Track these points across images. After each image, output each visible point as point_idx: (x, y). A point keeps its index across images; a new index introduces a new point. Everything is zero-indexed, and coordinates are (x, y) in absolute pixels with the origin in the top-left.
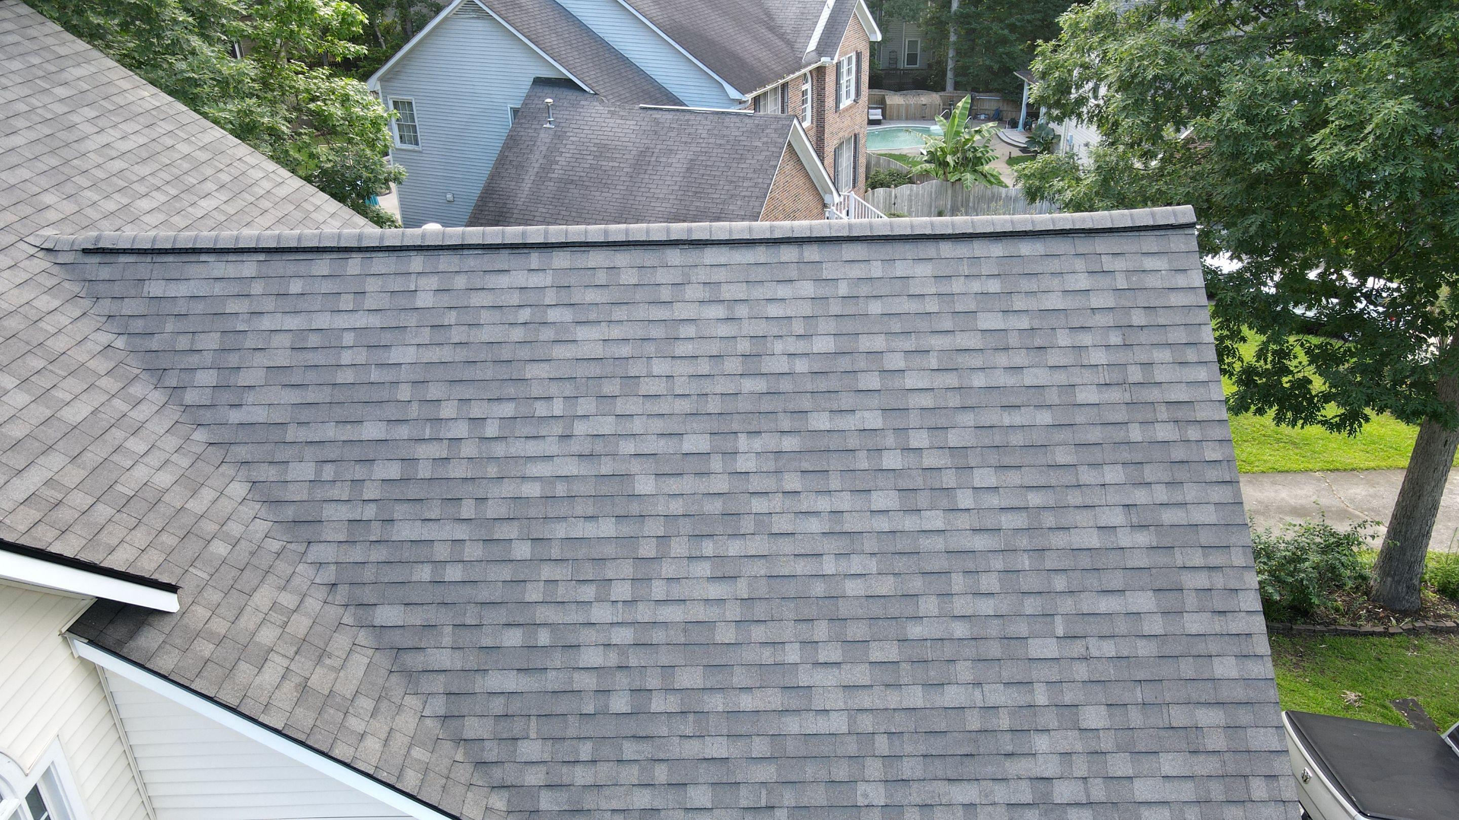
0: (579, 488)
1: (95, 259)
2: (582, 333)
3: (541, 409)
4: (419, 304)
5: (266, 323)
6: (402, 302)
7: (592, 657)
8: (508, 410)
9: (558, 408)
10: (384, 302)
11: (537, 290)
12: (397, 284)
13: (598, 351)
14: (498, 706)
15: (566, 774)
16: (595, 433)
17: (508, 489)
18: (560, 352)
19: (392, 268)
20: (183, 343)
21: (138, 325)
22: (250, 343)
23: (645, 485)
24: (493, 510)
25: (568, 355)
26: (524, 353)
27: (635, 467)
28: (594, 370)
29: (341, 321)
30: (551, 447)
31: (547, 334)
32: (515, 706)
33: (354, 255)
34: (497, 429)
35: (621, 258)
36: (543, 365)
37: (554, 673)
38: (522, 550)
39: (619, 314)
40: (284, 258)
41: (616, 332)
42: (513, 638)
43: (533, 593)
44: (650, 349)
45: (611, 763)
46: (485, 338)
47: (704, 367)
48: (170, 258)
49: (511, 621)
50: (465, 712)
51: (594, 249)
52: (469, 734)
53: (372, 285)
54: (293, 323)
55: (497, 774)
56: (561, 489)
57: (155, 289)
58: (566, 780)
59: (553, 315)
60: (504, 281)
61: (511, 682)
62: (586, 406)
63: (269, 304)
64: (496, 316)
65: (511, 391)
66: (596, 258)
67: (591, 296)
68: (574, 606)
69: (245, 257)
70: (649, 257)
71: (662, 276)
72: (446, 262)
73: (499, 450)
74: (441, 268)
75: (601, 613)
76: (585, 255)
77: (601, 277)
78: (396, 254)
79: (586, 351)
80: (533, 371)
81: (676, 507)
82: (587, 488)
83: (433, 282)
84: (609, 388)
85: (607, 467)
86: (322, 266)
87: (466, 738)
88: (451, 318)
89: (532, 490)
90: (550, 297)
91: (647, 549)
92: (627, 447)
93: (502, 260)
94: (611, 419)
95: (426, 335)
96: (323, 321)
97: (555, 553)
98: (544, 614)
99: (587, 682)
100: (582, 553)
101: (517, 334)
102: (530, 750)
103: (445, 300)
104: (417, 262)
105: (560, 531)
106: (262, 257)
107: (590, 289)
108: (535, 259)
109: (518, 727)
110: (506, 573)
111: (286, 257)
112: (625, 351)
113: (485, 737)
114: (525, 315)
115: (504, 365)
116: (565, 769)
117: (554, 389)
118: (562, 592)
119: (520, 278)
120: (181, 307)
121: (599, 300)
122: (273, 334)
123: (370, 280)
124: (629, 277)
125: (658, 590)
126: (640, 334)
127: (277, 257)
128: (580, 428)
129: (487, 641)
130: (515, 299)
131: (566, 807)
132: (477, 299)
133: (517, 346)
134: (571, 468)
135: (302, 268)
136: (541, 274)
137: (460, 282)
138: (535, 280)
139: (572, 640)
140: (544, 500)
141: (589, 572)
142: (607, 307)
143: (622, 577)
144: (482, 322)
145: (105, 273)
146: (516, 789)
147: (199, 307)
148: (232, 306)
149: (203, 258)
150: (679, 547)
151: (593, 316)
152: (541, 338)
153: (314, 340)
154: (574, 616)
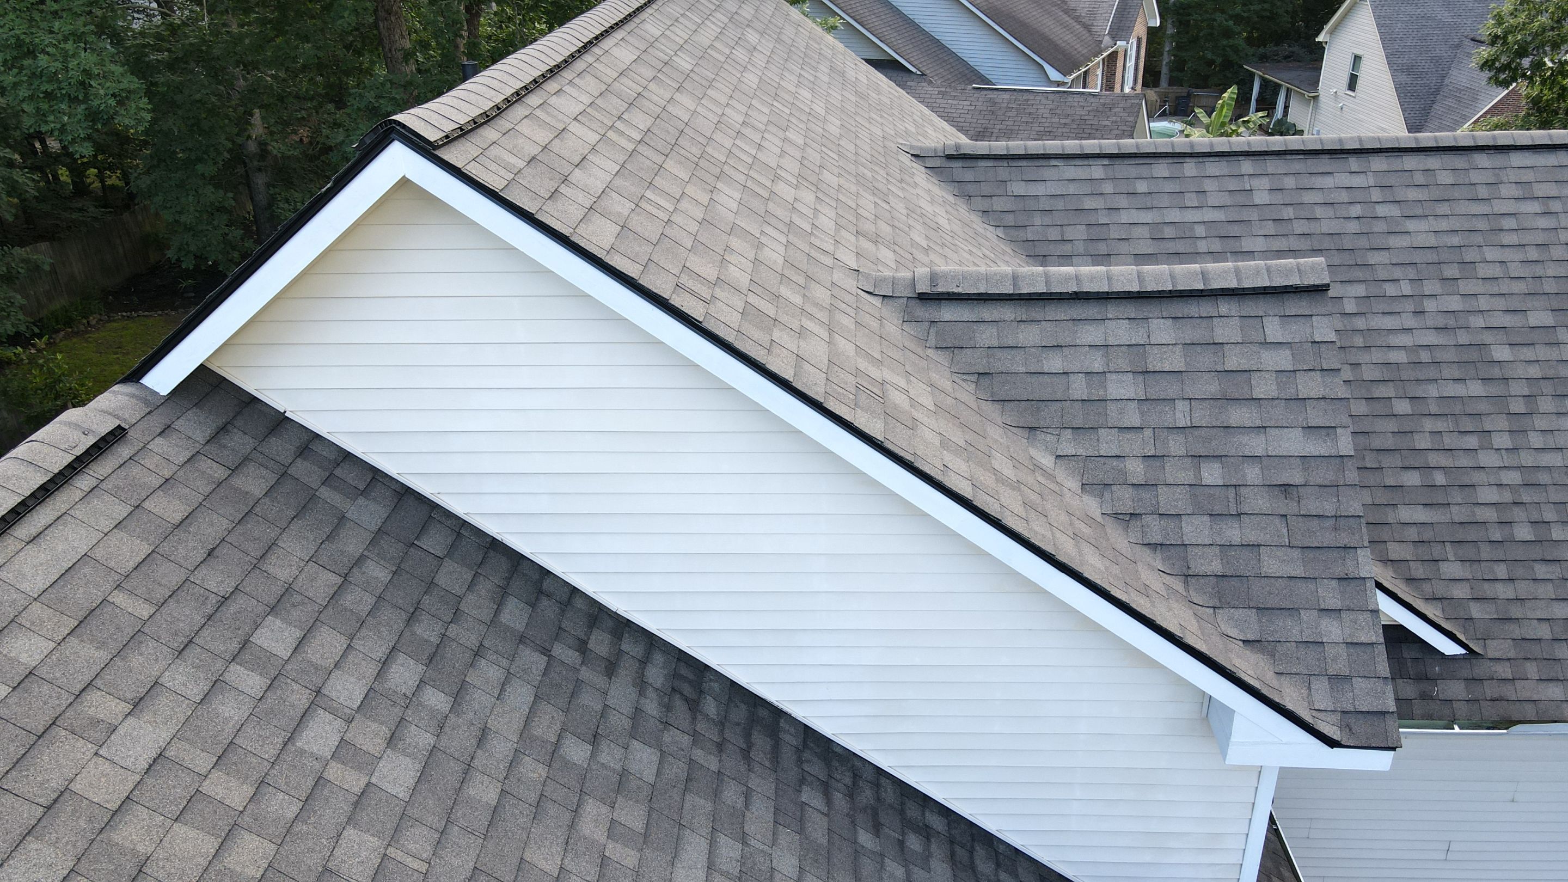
0: (1440, 356)
1: (958, 164)
2: (1411, 225)
3: (1390, 290)
4: (1257, 201)
5: (1124, 217)
6: (1241, 199)
7: (1488, 495)
8: (1360, 290)
9: (1406, 289)
10: (1226, 199)
11: (1362, 189)
12: (1233, 185)
13: (1432, 241)
14: (1412, 533)
15: (1489, 590)
16: (1445, 309)
17: (1377, 356)
18: (1394, 241)
19: (1225, 171)
20: (1054, 234)
21: (1010, 219)
22: (1114, 234)
23: (1501, 353)
24: (1368, 373)
25: (1405, 244)
26: (1363, 242)
27: (1488, 338)
28: (1431, 257)
29: (1191, 216)
30: (1409, 322)
31: (1380, 227)
32: (1428, 535)
33: (1188, 160)
34: (1354, 306)
35: (1433, 162)
36: (1383, 253)
37: (1457, 507)
38: (1402, 407)
39: (1443, 209)
40: (1125, 162)
41: (1443, 225)
42: (1412, 479)
43: (1423, 442)
44: (1478, 239)
45: (1528, 581)
46: (1325, 230)
47: (1533, 254)
48: (1024, 163)
49: (1407, 464)
50: (1386, 538)
51: (1406, 154)
52: (1393, 556)
53: (1209, 185)
54: (1148, 217)
55: (1427, 587)
56: (1425, 356)
57: (1018, 188)
58: (1490, 594)
59: (1381, 210)
60: (1328, 182)
61: (1421, 515)
62: (1430, 287)
63: (1123, 202)
64: (1330, 212)
65: (1359, 274)
66: (1410, 162)
67: (1412, 194)
68: (1461, 453)
69: (1091, 162)
70: (1459, 161)
71: (1475, 177)
72: (1272, 165)
73: (1360, 323)
74: (1270, 170)
75: (1487, 459)
76: (1399, 160)
77: (1419, 178)
78: (1225, 158)
79: (1420, 241)
80: (1374, 258)
81: (1534, 371)
82: (1451, 355)
83: (1264, 183)
84: (1451, 271)
85: (1463, 338)
86: (1161, 169)
87: (1392, 559)
88: (1289, 213)
89: (1400, 357)
90: (1376, 195)
91: (1517, 406)
92: (1478, 322)
93: (1324, 164)
94: (1457, 298)
95: (1270, 228)
96: (1174, 215)
97: (1434, 409)
98: (1434, 459)
99: (1489, 515)
100: (1458, 409)
101: (1353, 227)
102: (1452, 569)
103: (1278, 198)
104: (1247, 166)
105: (1432, 391)
106: (1106, 162)
107: (1411, 189)
108: (1354, 163)
109: (1437, 551)
110: (1392, 425)
111: (1127, 161)
112: (1456, 240)
113: (1408, 558)
114: (1356, 210)
115: (1347, 252)
116: (1486, 585)
117: (1397, 273)
118: (1448, 441)
119: (1344, 179)
120: (1045, 204)
121: (1421, 197)
122: (1131, 226)
123: (1207, 181)
124: (1445, 178)
125: (1536, 440)
126: (1467, 226)
127: (1118, 161)
128: (1430, 305)
129: (1390, 481)
130: (1344, 197)
131: (1495, 616)
132: (1308, 197)
133: (1356, 236)
134: (1431, 338)
135: (1144, 171)
136: (1362, 175)
137: (1290, 182)
138: (1357, 181)
139: (1467, 481)
140: (1412, 365)
141: (1468, 425)
142: (1431, 203)
143: (1499, 429)
144: (1318, 217)
145: (969, 175)
146: (1448, 601)
147: (1060, 204)
148: (1089, 203)
149: (1053, 162)
150: (1546, 404)
151: (1419, 212)
152: (1376, 230)
153: (1169, 232)
154: (1464, 461)
